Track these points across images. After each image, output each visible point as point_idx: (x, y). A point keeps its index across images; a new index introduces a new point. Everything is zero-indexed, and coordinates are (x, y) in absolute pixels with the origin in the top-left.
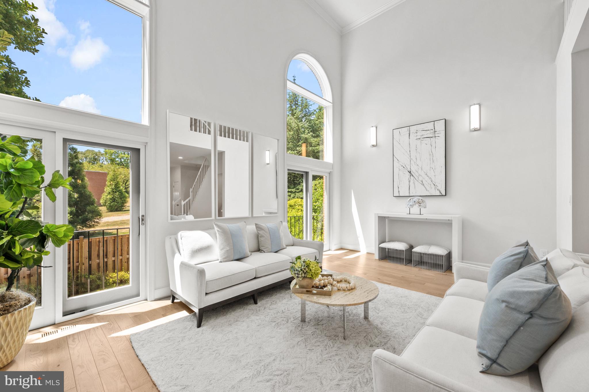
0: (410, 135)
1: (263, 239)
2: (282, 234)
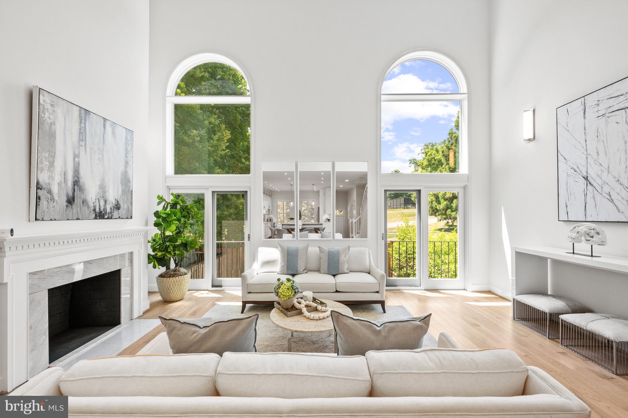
0: (585, 111)
1: (322, 261)
2: (344, 259)
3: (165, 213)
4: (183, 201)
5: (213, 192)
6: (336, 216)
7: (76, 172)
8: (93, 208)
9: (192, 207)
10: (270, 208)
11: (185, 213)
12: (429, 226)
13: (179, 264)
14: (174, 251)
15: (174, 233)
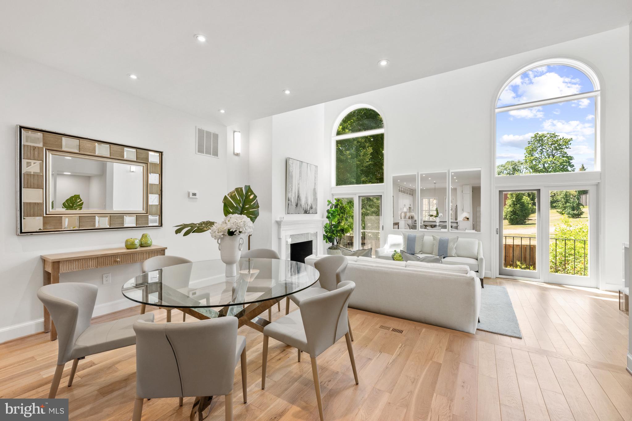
1: (434, 246)
2: (453, 246)
3: (332, 211)
4: (341, 203)
5: (359, 197)
7: (299, 193)
8: (303, 208)
9: (346, 207)
10: (412, 206)
11: (342, 211)
13: (339, 242)
14: (337, 233)
15: (337, 222)
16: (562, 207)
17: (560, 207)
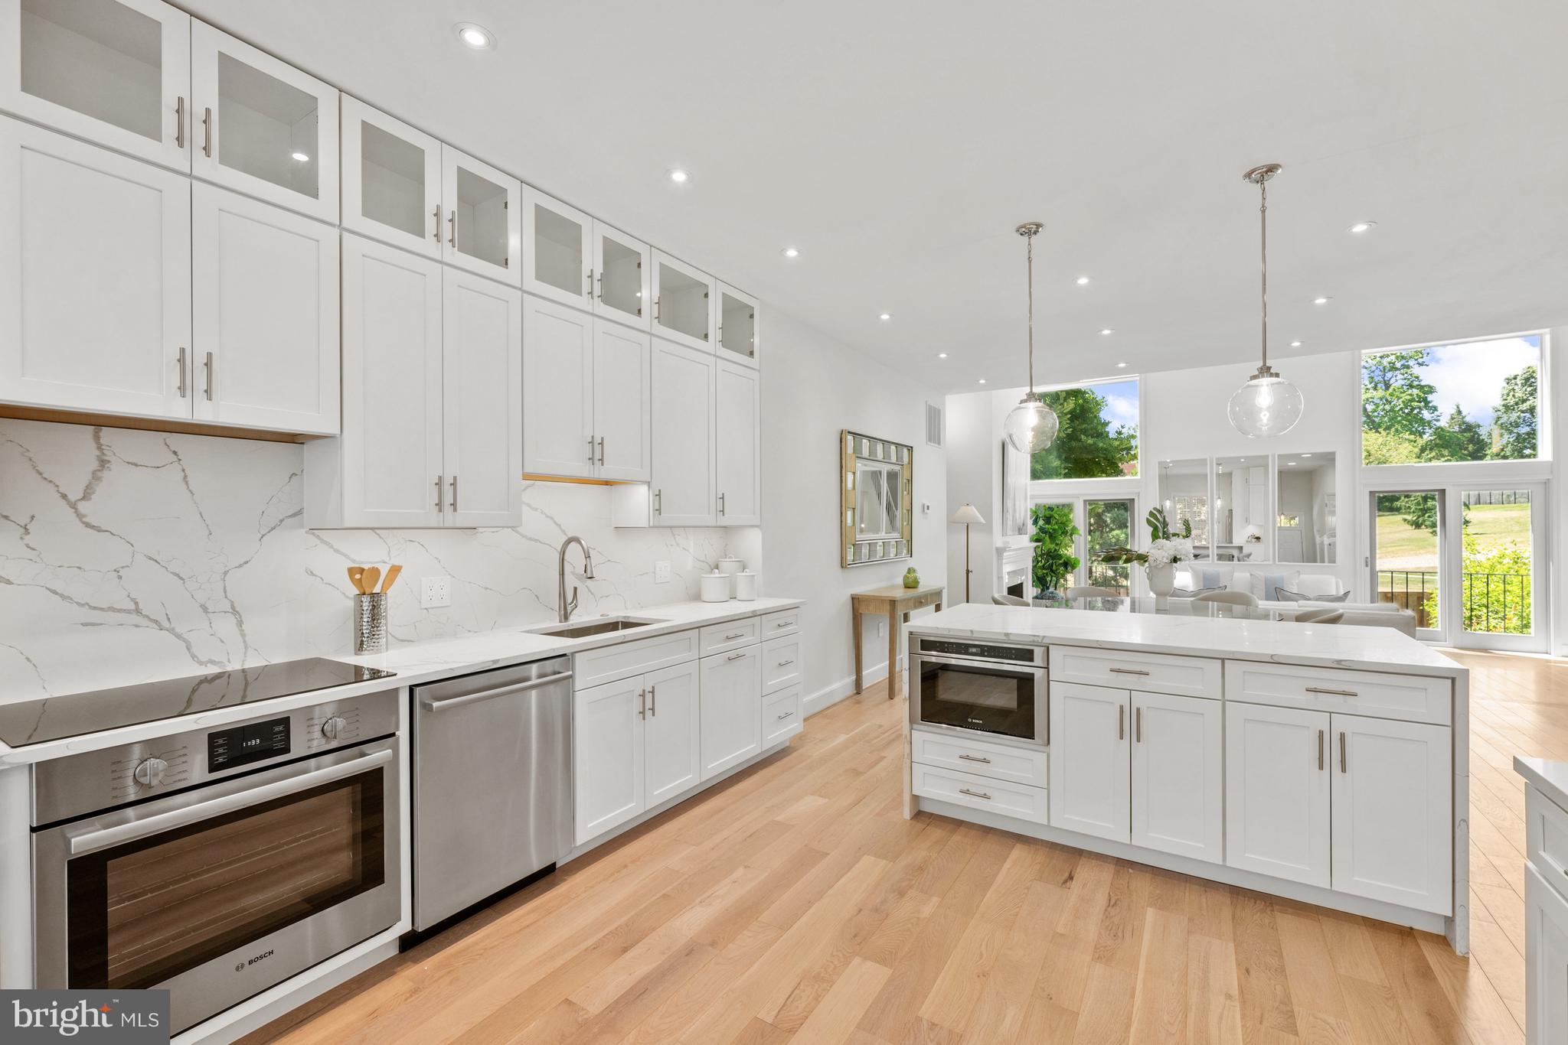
5: (1085, 501)
6: (1280, 528)
12: (1463, 536)
16: (1416, 509)
17: (1412, 510)
